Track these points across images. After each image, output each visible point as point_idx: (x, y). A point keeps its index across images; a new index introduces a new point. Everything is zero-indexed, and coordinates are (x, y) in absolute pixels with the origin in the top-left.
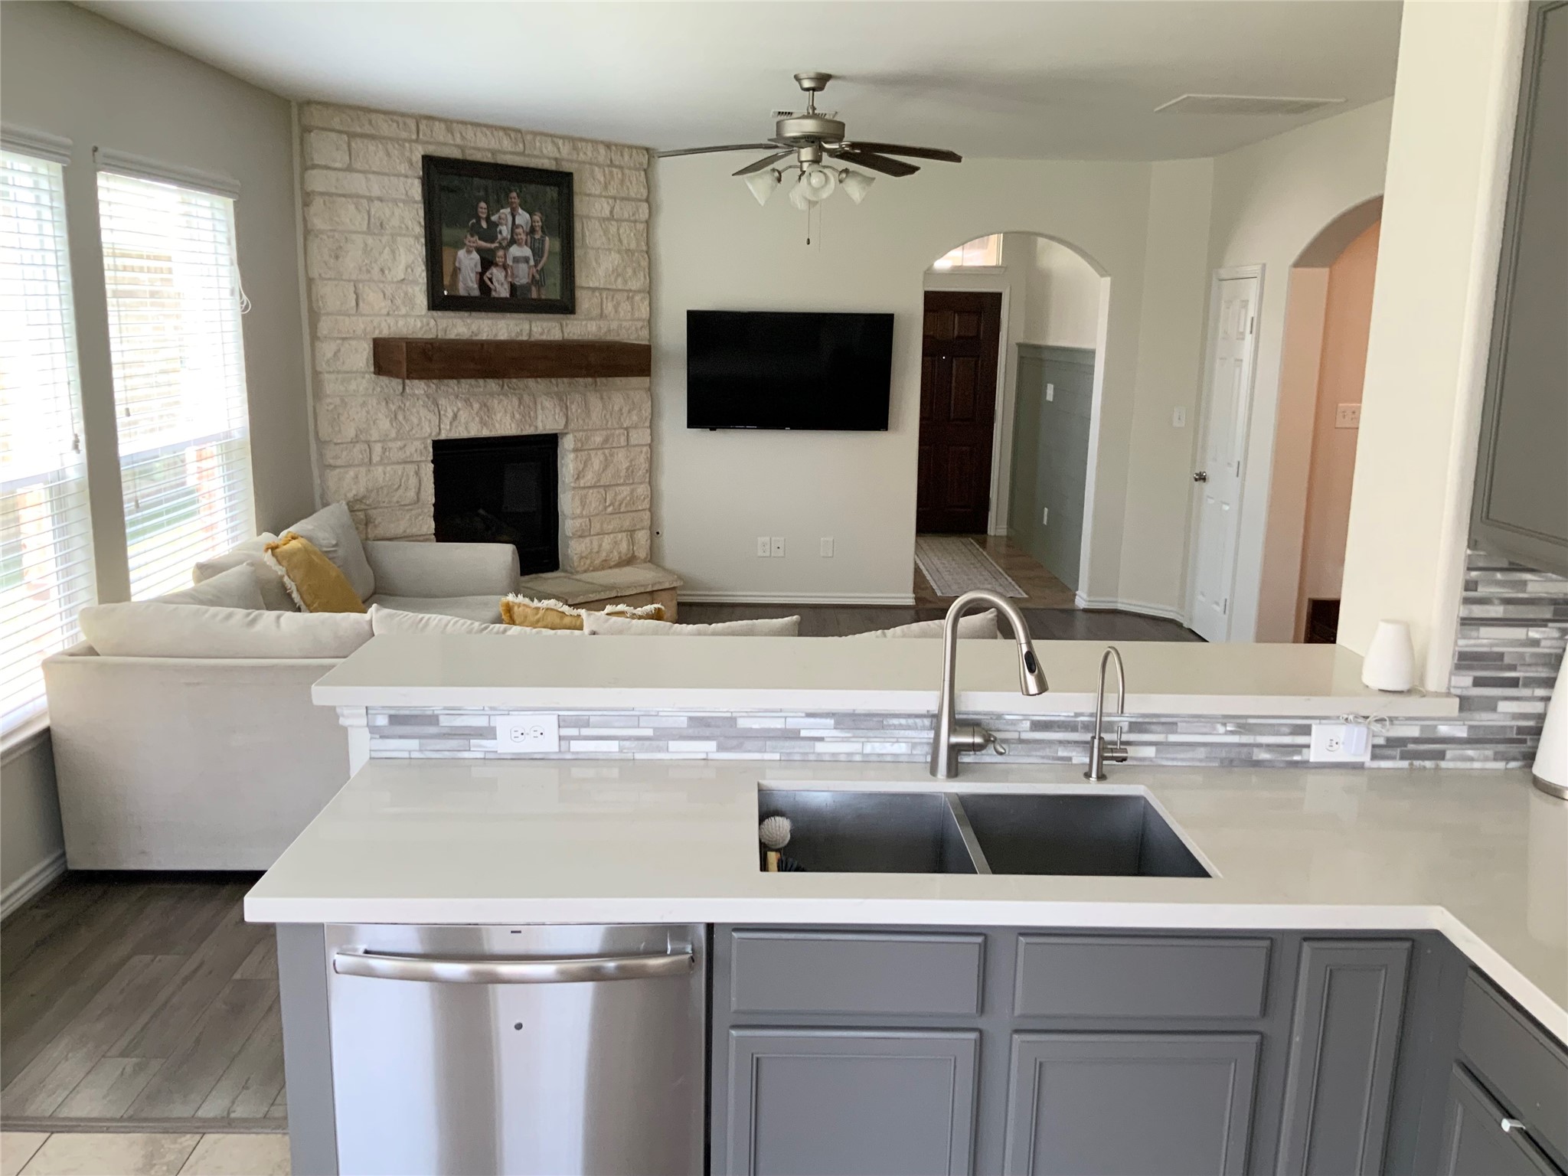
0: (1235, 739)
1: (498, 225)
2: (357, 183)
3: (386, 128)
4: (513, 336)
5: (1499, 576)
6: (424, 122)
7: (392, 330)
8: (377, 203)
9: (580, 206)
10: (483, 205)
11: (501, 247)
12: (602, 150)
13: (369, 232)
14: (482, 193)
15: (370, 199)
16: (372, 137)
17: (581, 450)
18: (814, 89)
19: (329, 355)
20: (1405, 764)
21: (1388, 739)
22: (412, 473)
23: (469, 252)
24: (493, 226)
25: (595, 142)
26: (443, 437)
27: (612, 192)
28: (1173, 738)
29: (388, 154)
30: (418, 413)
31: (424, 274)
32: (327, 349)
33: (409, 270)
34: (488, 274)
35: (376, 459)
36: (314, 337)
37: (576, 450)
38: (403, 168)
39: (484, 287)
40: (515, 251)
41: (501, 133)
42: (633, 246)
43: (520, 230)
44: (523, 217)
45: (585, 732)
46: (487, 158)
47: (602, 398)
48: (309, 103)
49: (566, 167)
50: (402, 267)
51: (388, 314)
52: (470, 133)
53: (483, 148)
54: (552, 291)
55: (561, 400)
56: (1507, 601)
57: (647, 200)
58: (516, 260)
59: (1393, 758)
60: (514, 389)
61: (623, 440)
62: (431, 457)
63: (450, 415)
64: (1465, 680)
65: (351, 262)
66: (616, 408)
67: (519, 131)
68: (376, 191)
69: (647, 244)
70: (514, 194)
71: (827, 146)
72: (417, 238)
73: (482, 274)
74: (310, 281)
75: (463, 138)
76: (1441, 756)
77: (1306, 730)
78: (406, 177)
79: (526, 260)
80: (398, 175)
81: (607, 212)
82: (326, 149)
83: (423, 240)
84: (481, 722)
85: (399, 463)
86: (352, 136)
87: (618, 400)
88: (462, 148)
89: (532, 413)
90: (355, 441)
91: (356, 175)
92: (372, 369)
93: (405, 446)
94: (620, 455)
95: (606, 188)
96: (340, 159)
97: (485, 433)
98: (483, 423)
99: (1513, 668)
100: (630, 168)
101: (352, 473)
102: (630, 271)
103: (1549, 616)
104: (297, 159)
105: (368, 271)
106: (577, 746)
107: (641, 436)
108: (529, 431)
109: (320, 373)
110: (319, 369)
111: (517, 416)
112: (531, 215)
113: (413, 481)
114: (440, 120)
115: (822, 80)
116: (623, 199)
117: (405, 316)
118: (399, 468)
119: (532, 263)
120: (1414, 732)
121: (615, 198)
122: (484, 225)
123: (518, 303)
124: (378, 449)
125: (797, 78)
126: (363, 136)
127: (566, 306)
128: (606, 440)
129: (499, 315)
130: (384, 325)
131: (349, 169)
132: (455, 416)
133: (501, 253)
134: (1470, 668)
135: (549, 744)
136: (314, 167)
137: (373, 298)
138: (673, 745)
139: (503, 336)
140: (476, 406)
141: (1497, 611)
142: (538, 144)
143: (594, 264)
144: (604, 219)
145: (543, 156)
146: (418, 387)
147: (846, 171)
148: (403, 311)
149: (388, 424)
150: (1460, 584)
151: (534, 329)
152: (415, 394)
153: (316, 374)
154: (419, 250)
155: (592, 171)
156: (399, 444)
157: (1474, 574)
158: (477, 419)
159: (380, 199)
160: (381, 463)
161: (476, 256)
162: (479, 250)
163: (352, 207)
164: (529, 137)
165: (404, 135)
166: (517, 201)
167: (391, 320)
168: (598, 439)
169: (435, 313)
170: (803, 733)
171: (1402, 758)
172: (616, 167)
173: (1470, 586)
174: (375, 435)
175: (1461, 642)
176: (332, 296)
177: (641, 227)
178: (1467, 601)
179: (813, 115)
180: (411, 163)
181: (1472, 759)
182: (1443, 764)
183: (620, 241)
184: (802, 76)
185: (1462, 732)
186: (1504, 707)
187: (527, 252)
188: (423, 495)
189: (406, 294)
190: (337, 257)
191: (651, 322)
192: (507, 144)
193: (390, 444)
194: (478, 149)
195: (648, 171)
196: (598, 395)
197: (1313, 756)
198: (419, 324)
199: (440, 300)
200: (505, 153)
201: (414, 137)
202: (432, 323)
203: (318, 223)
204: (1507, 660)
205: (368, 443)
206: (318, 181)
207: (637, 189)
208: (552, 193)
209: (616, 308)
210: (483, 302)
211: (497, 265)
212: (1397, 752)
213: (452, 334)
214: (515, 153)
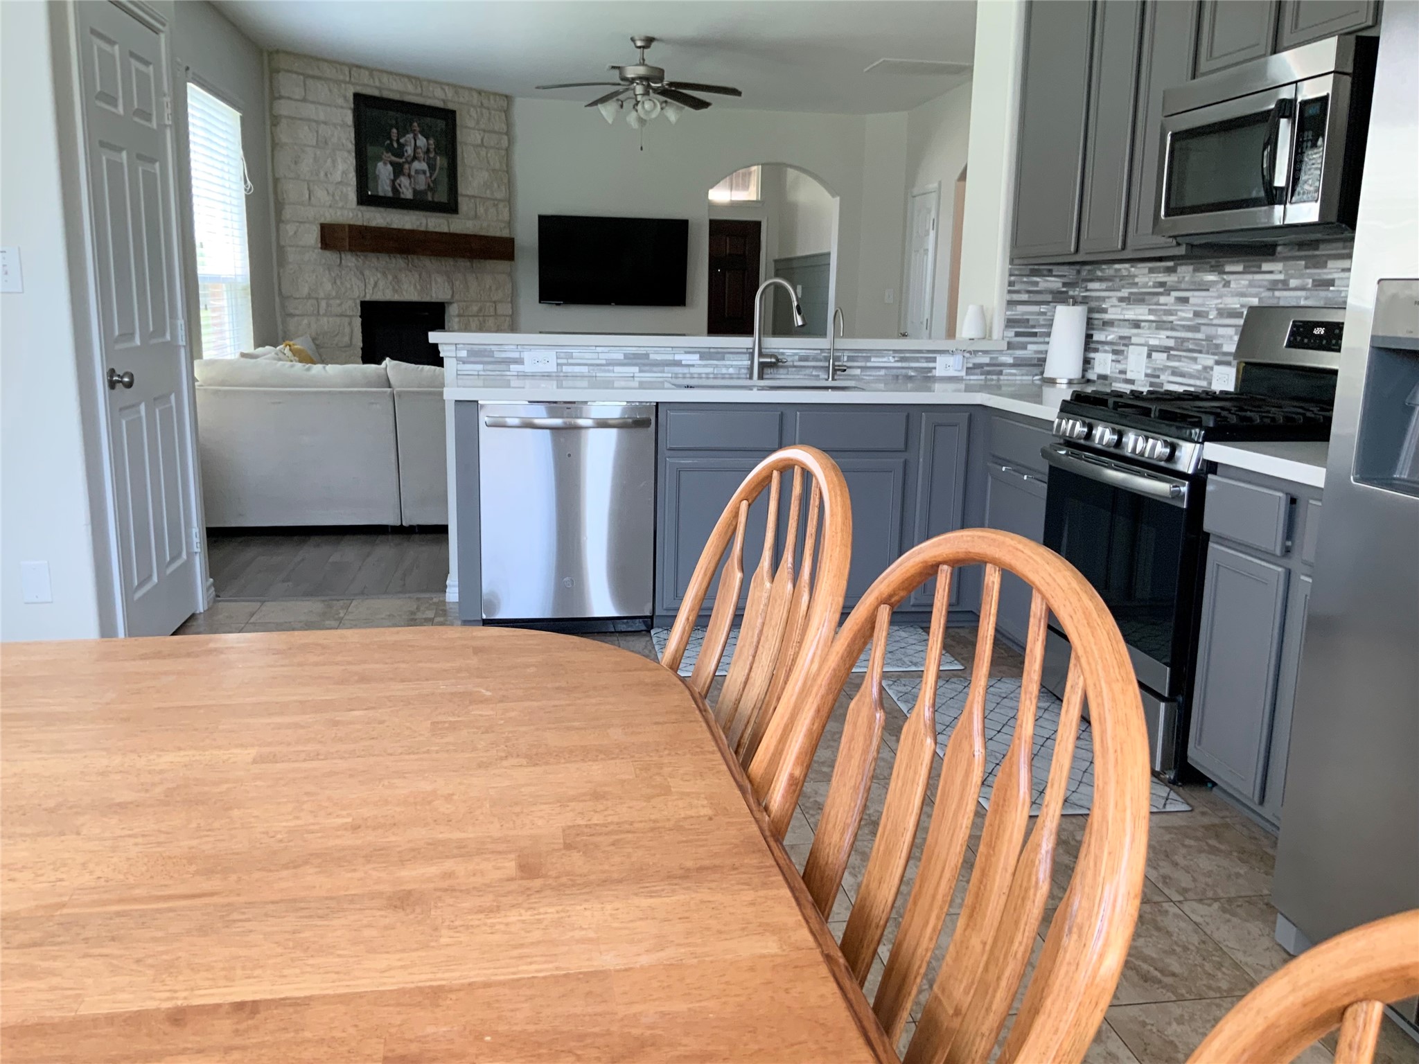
0: (899, 364)
2: (310, 111)
3: (329, 72)
4: (415, 227)
5: (1025, 279)
6: (354, 69)
7: (334, 217)
8: (322, 125)
9: (461, 135)
11: (407, 162)
12: (475, 95)
13: (317, 146)
14: (394, 122)
15: (317, 122)
16: (319, 78)
17: (463, 316)
18: (644, 47)
19: (291, 233)
20: (983, 377)
21: (974, 364)
22: (346, 324)
23: (385, 164)
24: (401, 146)
25: (470, 89)
26: (368, 298)
27: (483, 126)
28: (869, 364)
29: (330, 91)
30: (350, 280)
31: (355, 179)
32: (290, 229)
33: (345, 175)
34: (398, 181)
35: (322, 312)
36: (279, 220)
37: (459, 316)
38: (340, 101)
39: (395, 190)
40: (417, 165)
41: (406, 80)
42: (497, 166)
44: (422, 141)
45: (571, 361)
46: (397, 97)
47: (477, 278)
48: (277, 52)
49: (451, 106)
50: (339, 172)
51: (330, 206)
52: (385, 78)
53: (394, 89)
54: (442, 196)
55: (449, 277)
56: (1029, 292)
57: (507, 133)
58: (417, 172)
59: (977, 374)
60: (416, 267)
61: (492, 310)
62: (359, 314)
63: (372, 282)
64: (1010, 333)
65: (306, 166)
66: (487, 286)
67: (417, 79)
68: (322, 117)
69: (507, 166)
71: (653, 85)
72: (349, 152)
73: (393, 181)
74: (276, 181)
75: (380, 80)
76: (1000, 373)
77: (934, 360)
78: (342, 107)
79: (424, 172)
80: (337, 106)
81: (479, 141)
82: (289, 85)
83: (354, 154)
84: (516, 355)
85: (337, 316)
86: (307, 76)
87: (488, 280)
88: (380, 89)
89: (428, 286)
90: (309, 297)
91: (308, 105)
92: (319, 245)
93: (342, 303)
94: (490, 319)
95: (478, 123)
96: (298, 93)
97: (396, 298)
98: (395, 291)
99: (1034, 327)
100: (495, 110)
101: (305, 321)
102: (496, 185)
103: (1050, 300)
104: (267, 90)
105: (317, 175)
106: (565, 368)
107: (505, 309)
108: (426, 299)
109: (283, 247)
110: (282, 243)
111: (418, 287)
112: (427, 139)
113: (347, 330)
114: (367, 68)
115: (649, 41)
116: (490, 132)
117: (342, 208)
118: (338, 320)
119: (428, 174)
120: (986, 360)
121: (484, 131)
122: (395, 145)
123: (418, 204)
124: (323, 304)
125: (633, 40)
126: (313, 77)
127: (451, 207)
128: (480, 310)
129: (405, 212)
130: (327, 215)
131: (304, 100)
132: (376, 284)
133: (406, 166)
134: (1014, 327)
135: (552, 367)
136: (280, 97)
137: (321, 194)
138: (617, 369)
139: (408, 226)
140: (390, 277)
141: (1025, 297)
142: (431, 89)
143: (470, 179)
144: (478, 146)
145: (435, 97)
146: (350, 260)
147: (666, 102)
148: (340, 205)
149: (330, 286)
150: (1007, 283)
151: (430, 224)
152: (347, 266)
153: (281, 249)
154: (352, 161)
155: (468, 112)
156: (338, 302)
157: (1012, 278)
158: (391, 287)
159: (325, 123)
160: (325, 315)
161: (389, 168)
162: (392, 163)
163: (306, 127)
164: (425, 83)
165: (341, 77)
166: (418, 129)
167: (331, 211)
168: (475, 308)
169: (363, 208)
170: (683, 363)
171: (981, 374)
172: (485, 108)
173: (1011, 284)
174: (322, 295)
175: (1008, 313)
176: (292, 190)
177: (503, 153)
178: (1010, 292)
179: (643, 63)
180: (345, 97)
181: (1015, 375)
182: (1002, 377)
183: (488, 163)
184: (636, 38)
185: (1010, 360)
186: (1030, 347)
187: (424, 166)
188: (354, 341)
189: (342, 192)
190: (296, 163)
191: (510, 224)
192: (410, 88)
193: (331, 302)
194: (390, 90)
195: (507, 112)
196: (474, 275)
197: (938, 373)
198: (351, 215)
199: (366, 198)
200: (409, 94)
201: (348, 79)
202: (360, 215)
203: (284, 138)
204: (1031, 323)
205: (317, 299)
206: (283, 108)
207: (500, 126)
208: (441, 124)
209: (486, 211)
210: (395, 202)
211: (404, 175)
212: (978, 371)
213: (373, 224)
214: (417, 95)
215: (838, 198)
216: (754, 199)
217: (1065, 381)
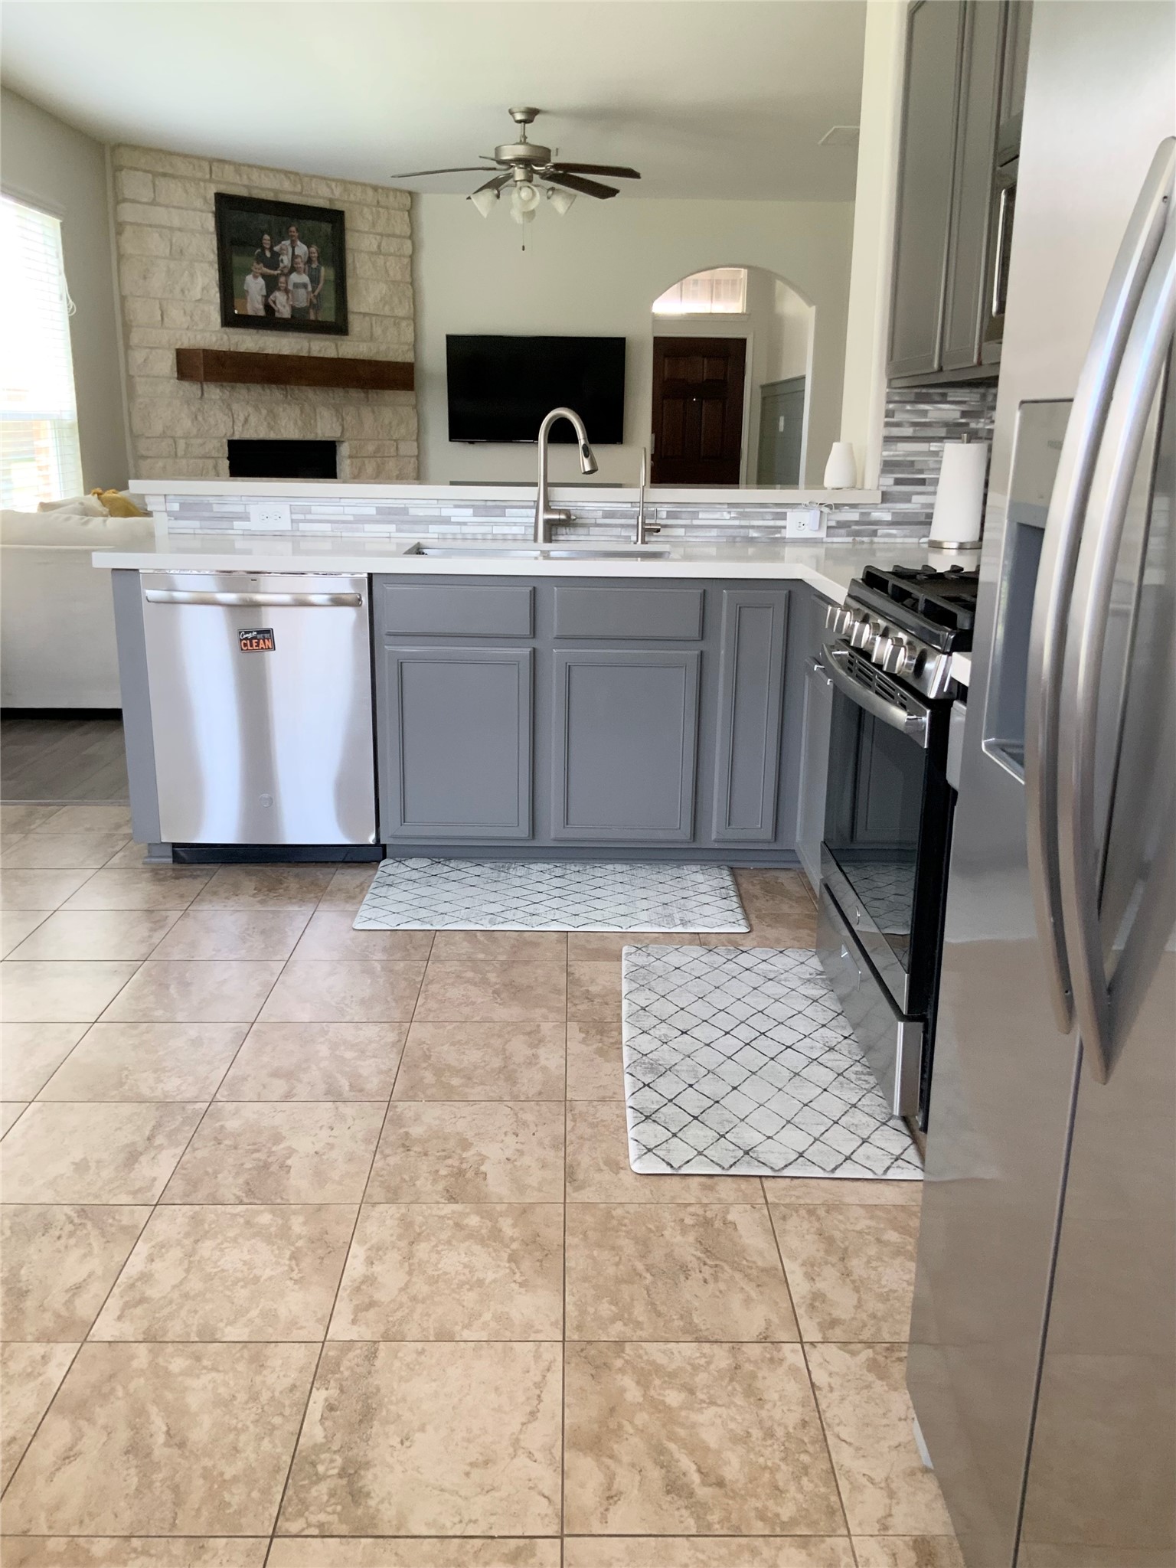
0: (736, 523)
1: (279, 255)
2: (160, 215)
3: (183, 168)
4: (295, 352)
5: (908, 407)
6: (215, 164)
7: (192, 342)
8: (178, 234)
9: (351, 241)
10: (267, 237)
11: (283, 274)
12: (370, 192)
13: (171, 257)
15: (171, 229)
16: (173, 177)
17: (357, 457)
18: (525, 122)
19: (140, 360)
20: (850, 539)
21: (838, 522)
22: (211, 467)
23: (255, 277)
24: (276, 255)
25: (364, 185)
26: (236, 437)
27: (379, 229)
28: (696, 522)
29: (186, 192)
30: (215, 415)
31: (218, 295)
32: (138, 356)
33: (205, 292)
35: (180, 453)
36: (128, 347)
37: (350, 457)
38: (199, 203)
39: (269, 309)
40: (295, 278)
41: (283, 176)
42: (399, 277)
43: (299, 260)
44: (301, 249)
45: (309, 517)
46: (270, 196)
47: (373, 412)
48: (119, 145)
49: (338, 206)
50: (199, 288)
51: (188, 329)
52: (255, 174)
53: (266, 187)
54: (328, 315)
55: (337, 411)
56: (915, 424)
57: (411, 237)
58: (296, 286)
59: (841, 536)
60: (297, 399)
61: (393, 450)
62: (226, 454)
63: (242, 418)
64: (889, 480)
65: (157, 281)
66: (386, 422)
67: (297, 174)
68: (176, 222)
69: (412, 275)
70: (293, 229)
71: (536, 168)
72: (211, 263)
73: (267, 297)
74: (123, 298)
75: (249, 178)
76: (874, 533)
77: (783, 516)
78: (202, 211)
79: (305, 286)
80: (194, 210)
81: (374, 248)
82: (134, 185)
83: (216, 266)
84: (239, 509)
85: (200, 458)
86: (155, 174)
87: (387, 414)
88: (248, 187)
89: (312, 421)
90: (163, 436)
91: (158, 209)
92: (176, 375)
93: (204, 443)
94: (390, 463)
95: (374, 225)
96: (146, 195)
97: (272, 436)
98: (271, 428)
99: (921, 471)
100: (394, 209)
101: (160, 464)
102: (396, 300)
103: (943, 435)
104: (110, 193)
105: (171, 291)
106: (302, 526)
107: (409, 448)
108: (310, 437)
109: (133, 377)
110: (131, 373)
111: (300, 423)
112: (309, 247)
114: (229, 162)
115: (531, 114)
116: (388, 236)
117: (203, 331)
118: (200, 462)
119: (310, 288)
120: (854, 516)
121: (381, 235)
122: (268, 254)
123: (297, 323)
124: (182, 444)
125: (511, 113)
126: (164, 175)
127: (339, 327)
128: (377, 450)
129: (283, 333)
130: (185, 337)
131: (153, 203)
132: (246, 420)
133: (282, 279)
134: (892, 472)
135: (285, 525)
136: (125, 200)
137: (175, 314)
138: (368, 527)
139: (286, 351)
140: (264, 412)
141: (908, 431)
142: (313, 185)
143: (364, 292)
144: (372, 253)
145: (319, 196)
146: (214, 392)
147: (553, 189)
148: (201, 326)
149: (189, 423)
150: (883, 414)
151: (313, 348)
152: (211, 399)
153: (130, 378)
154: (213, 274)
155: (361, 213)
156: (200, 441)
157: (891, 406)
158: (265, 423)
159: (180, 230)
160: (185, 456)
161: (261, 281)
162: (264, 276)
163: (156, 236)
164: (306, 179)
165: (199, 175)
166: (296, 234)
167: (190, 334)
168: (371, 448)
169: (224, 328)
170: (453, 519)
171: (848, 536)
172: (382, 207)
173: (889, 414)
174: (179, 433)
175: (885, 453)
176: (142, 311)
177: (406, 261)
178: (887, 424)
179: (524, 141)
180: (205, 199)
181: (894, 536)
182: (876, 540)
183: (387, 271)
184: (514, 110)
185: (888, 517)
186: (915, 498)
187: (305, 279)
189: (203, 311)
190: (145, 278)
191: (415, 346)
192: (287, 185)
193: (193, 441)
194: (262, 189)
195: (411, 211)
196: (370, 409)
197: (789, 533)
198: (214, 339)
199: (231, 319)
200: (286, 193)
201: (208, 176)
202: (225, 338)
203: (129, 248)
204: (918, 466)
205: (173, 438)
206: (128, 213)
207: (402, 228)
208: (326, 228)
209: (384, 331)
210: (268, 321)
211: (279, 289)
212: (843, 531)
213: (242, 349)
214: (294, 193)
215: (814, 308)
216: (740, 312)
217: (955, 545)
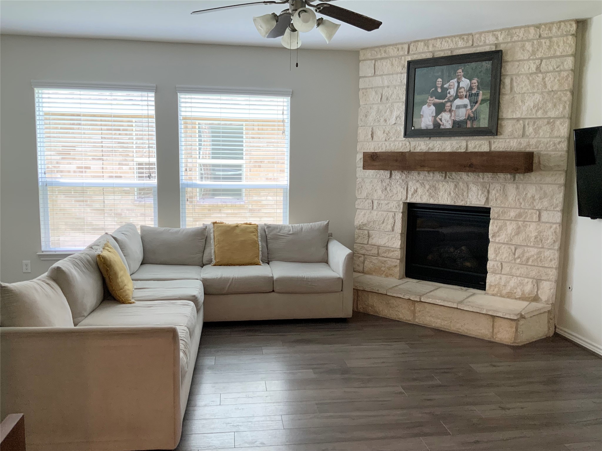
1: (448, 89)
2: (378, 81)
3: (392, 52)
4: (454, 150)
6: (412, 44)
7: (387, 148)
8: (386, 89)
9: (510, 69)
10: (440, 80)
11: (449, 101)
12: (532, 30)
13: (381, 103)
14: (440, 74)
15: (383, 87)
16: (386, 58)
17: (497, 219)
19: (358, 159)
22: (391, 216)
24: (445, 91)
26: (408, 201)
27: (540, 55)
29: (392, 64)
30: (397, 188)
31: (404, 120)
32: (358, 157)
33: (398, 119)
34: (439, 117)
35: (375, 207)
37: (493, 219)
40: (458, 102)
41: (458, 39)
42: (556, 88)
43: (462, 90)
44: (465, 83)
46: (448, 54)
47: (517, 188)
49: (502, 47)
50: (395, 117)
51: (386, 140)
52: (438, 43)
54: (484, 122)
55: (485, 187)
57: (574, 54)
58: (458, 107)
60: (453, 179)
61: (535, 217)
62: (401, 210)
63: (412, 190)
65: (371, 118)
66: (529, 195)
67: (471, 34)
68: (386, 83)
69: (571, 85)
70: (460, 70)
72: (401, 103)
75: (434, 47)
78: (400, 73)
79: (465, 106)
80: (397, 74)
81: (533, 69)
82: (365, 68)
83: (405, 103)
85: (385, 211)
86: (376, 60)
88: (433, 52)
89: (465, 194)
90: (366, 198)
91: (377, 77)
93: (388, 203)
94: (531, 227)
95: (535, 53)
96: (371, 72)
97: (432, 201)
100: (557, 37)
101: (363, 212)
102: (550, 105)
105: (379, 121)
107: (551, 217)
108: (462, 203)
109: (356, 167)
111: (452, 194)
112: (470, 80)
113: (391, 221)
114: (422, 41)
116: (549, 58)
117: (394, 141)
118: (385, 213)
119: (469, 107)
121: (541, 59)
122: (439, 90)
124: (376, 203)
126: (380, 59)
127: (493, 130)
128: (520, 215)
129: (446, 138)
130: (384, 147)
131: (375, 75)
132: (416, 191)
133: (449, 104)
136: (361, 77)
137: (380, 134)
139: (448, 149)
140: (427, 187)
142: (483, 39)
143: (519, 104)
144: (531, 74)
145: (486, 45)
146: (398, 175)
148: (394, 138)
149: (382, 192)
151: (470, 146)
152: (395, 179)
154: (402, 108)
156: (386, 202)
158: (427, 194)
160: (377, 210)
161: (433, 108)
162: (435, 105)
163: (374, 93)
164: (479, 36)
165: (402, 53)
166: (462, 74)
167: (387, 143)
169: (410, 139)
172: (544, 38)
174: (375, 197)
177: (565, 74)
183: (544, 85)
187: (466, 101)
188: (395, 228)
189: (396, 130)
190: (366, 116)
192: (461, 44)
193: (382, 202)
194: (442, 50)
195: (576, 35)
196: (515, 186)
198: (401, 145)
199: (410, 132)
200: (459, 49)
201: (406, 53)
202: (408, 144)
205: (372, 199)
206: (362, 84)
207: (563, 49)
208: (486, 64)
209: (536, 131)
211: (445, 111)
213: (418, 150)
214: (466, 47)
